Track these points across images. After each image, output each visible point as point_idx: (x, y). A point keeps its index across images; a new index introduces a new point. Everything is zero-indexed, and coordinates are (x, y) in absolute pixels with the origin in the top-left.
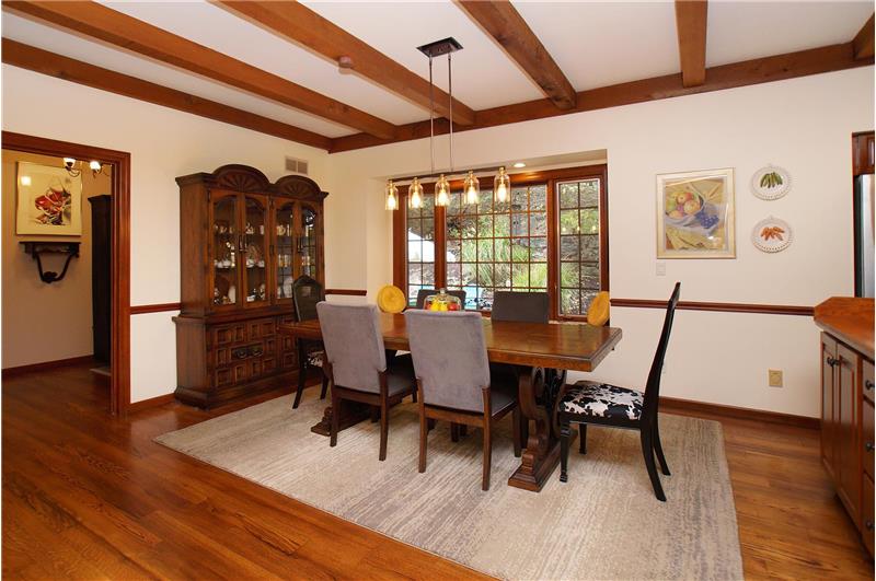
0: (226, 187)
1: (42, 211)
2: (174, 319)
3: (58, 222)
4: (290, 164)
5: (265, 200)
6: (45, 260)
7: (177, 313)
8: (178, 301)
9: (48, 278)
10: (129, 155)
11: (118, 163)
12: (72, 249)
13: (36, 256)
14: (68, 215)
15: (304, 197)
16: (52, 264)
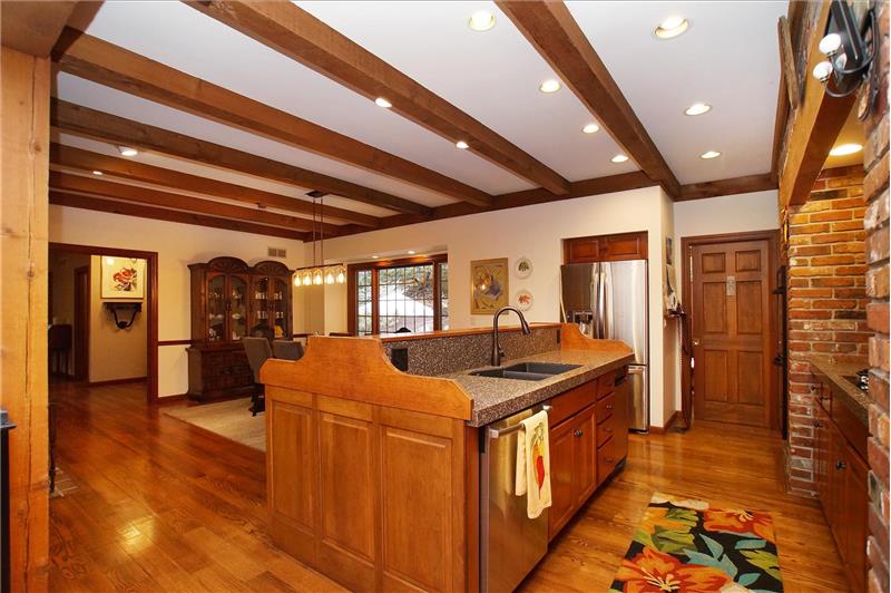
0: (218, 271)
1: (118, 283)
2: (186, 349)
3: (128, 289)
4: (272, 252)
5: (246, 278)
6: (118, 312)
7: (188, 346)
8: (189, 338)
9: (122, 326)
10: (157, 254)
11: (151, 258)
12: (137, 306)
13: (113, 311)
14: (135, 285)
15: (276, 275)
16: (124, 317)
